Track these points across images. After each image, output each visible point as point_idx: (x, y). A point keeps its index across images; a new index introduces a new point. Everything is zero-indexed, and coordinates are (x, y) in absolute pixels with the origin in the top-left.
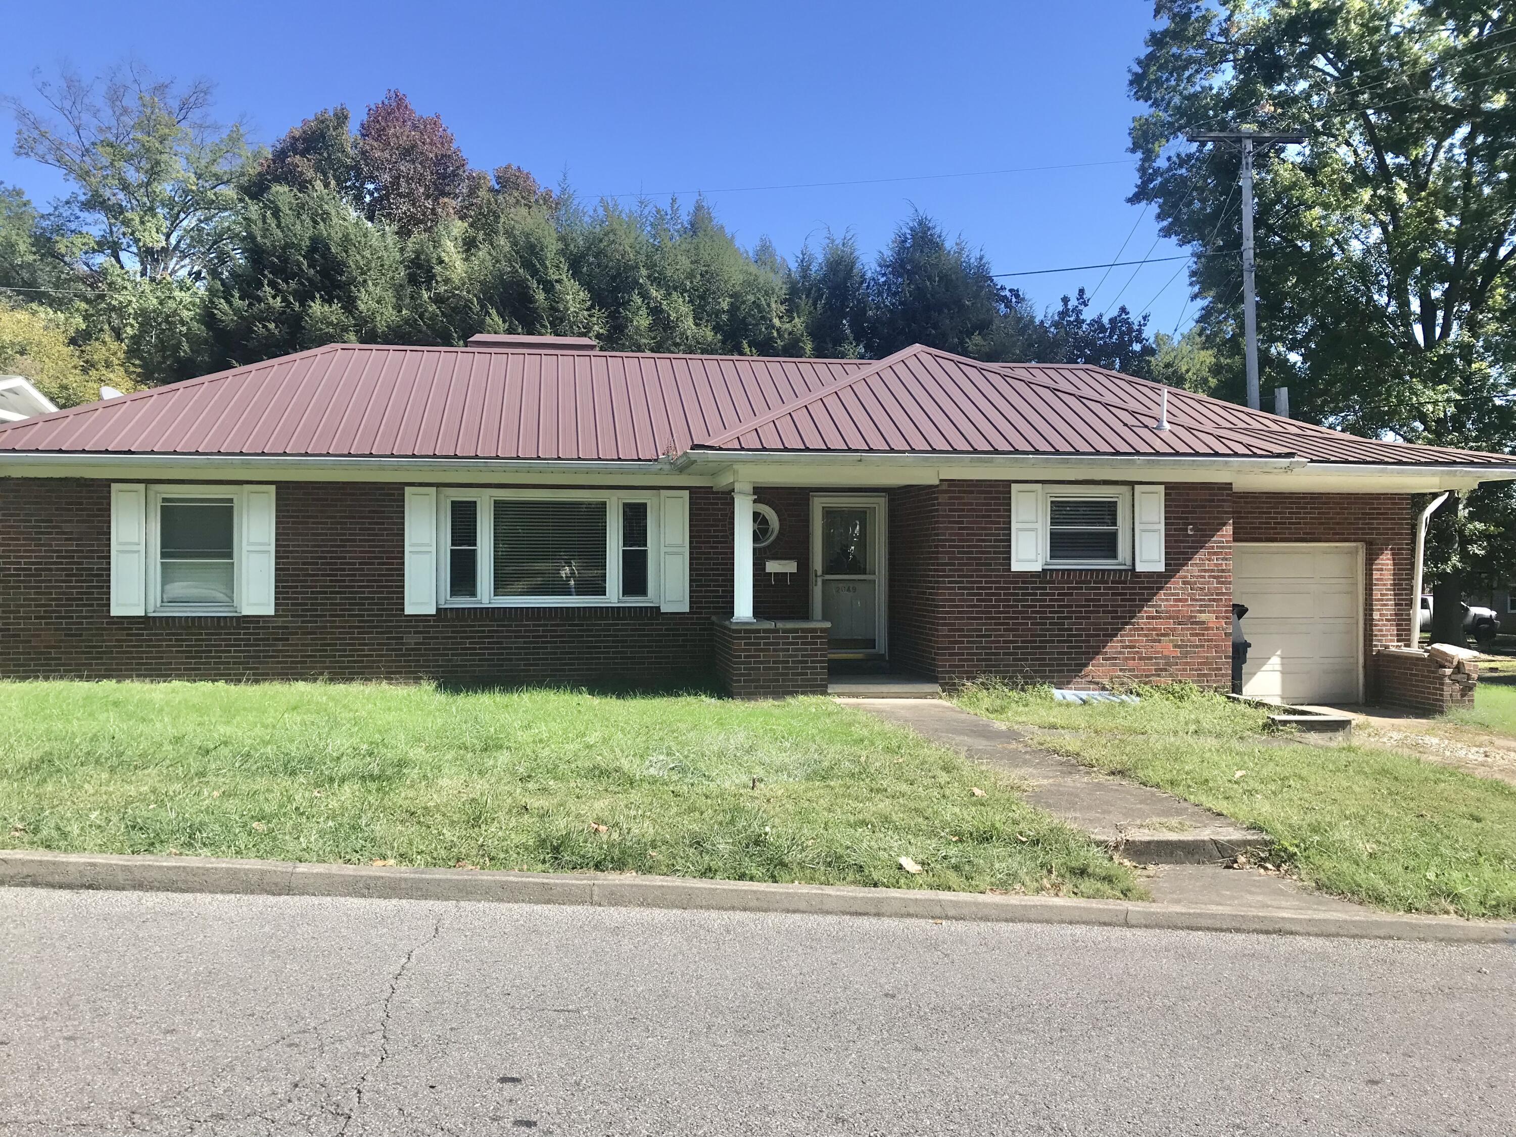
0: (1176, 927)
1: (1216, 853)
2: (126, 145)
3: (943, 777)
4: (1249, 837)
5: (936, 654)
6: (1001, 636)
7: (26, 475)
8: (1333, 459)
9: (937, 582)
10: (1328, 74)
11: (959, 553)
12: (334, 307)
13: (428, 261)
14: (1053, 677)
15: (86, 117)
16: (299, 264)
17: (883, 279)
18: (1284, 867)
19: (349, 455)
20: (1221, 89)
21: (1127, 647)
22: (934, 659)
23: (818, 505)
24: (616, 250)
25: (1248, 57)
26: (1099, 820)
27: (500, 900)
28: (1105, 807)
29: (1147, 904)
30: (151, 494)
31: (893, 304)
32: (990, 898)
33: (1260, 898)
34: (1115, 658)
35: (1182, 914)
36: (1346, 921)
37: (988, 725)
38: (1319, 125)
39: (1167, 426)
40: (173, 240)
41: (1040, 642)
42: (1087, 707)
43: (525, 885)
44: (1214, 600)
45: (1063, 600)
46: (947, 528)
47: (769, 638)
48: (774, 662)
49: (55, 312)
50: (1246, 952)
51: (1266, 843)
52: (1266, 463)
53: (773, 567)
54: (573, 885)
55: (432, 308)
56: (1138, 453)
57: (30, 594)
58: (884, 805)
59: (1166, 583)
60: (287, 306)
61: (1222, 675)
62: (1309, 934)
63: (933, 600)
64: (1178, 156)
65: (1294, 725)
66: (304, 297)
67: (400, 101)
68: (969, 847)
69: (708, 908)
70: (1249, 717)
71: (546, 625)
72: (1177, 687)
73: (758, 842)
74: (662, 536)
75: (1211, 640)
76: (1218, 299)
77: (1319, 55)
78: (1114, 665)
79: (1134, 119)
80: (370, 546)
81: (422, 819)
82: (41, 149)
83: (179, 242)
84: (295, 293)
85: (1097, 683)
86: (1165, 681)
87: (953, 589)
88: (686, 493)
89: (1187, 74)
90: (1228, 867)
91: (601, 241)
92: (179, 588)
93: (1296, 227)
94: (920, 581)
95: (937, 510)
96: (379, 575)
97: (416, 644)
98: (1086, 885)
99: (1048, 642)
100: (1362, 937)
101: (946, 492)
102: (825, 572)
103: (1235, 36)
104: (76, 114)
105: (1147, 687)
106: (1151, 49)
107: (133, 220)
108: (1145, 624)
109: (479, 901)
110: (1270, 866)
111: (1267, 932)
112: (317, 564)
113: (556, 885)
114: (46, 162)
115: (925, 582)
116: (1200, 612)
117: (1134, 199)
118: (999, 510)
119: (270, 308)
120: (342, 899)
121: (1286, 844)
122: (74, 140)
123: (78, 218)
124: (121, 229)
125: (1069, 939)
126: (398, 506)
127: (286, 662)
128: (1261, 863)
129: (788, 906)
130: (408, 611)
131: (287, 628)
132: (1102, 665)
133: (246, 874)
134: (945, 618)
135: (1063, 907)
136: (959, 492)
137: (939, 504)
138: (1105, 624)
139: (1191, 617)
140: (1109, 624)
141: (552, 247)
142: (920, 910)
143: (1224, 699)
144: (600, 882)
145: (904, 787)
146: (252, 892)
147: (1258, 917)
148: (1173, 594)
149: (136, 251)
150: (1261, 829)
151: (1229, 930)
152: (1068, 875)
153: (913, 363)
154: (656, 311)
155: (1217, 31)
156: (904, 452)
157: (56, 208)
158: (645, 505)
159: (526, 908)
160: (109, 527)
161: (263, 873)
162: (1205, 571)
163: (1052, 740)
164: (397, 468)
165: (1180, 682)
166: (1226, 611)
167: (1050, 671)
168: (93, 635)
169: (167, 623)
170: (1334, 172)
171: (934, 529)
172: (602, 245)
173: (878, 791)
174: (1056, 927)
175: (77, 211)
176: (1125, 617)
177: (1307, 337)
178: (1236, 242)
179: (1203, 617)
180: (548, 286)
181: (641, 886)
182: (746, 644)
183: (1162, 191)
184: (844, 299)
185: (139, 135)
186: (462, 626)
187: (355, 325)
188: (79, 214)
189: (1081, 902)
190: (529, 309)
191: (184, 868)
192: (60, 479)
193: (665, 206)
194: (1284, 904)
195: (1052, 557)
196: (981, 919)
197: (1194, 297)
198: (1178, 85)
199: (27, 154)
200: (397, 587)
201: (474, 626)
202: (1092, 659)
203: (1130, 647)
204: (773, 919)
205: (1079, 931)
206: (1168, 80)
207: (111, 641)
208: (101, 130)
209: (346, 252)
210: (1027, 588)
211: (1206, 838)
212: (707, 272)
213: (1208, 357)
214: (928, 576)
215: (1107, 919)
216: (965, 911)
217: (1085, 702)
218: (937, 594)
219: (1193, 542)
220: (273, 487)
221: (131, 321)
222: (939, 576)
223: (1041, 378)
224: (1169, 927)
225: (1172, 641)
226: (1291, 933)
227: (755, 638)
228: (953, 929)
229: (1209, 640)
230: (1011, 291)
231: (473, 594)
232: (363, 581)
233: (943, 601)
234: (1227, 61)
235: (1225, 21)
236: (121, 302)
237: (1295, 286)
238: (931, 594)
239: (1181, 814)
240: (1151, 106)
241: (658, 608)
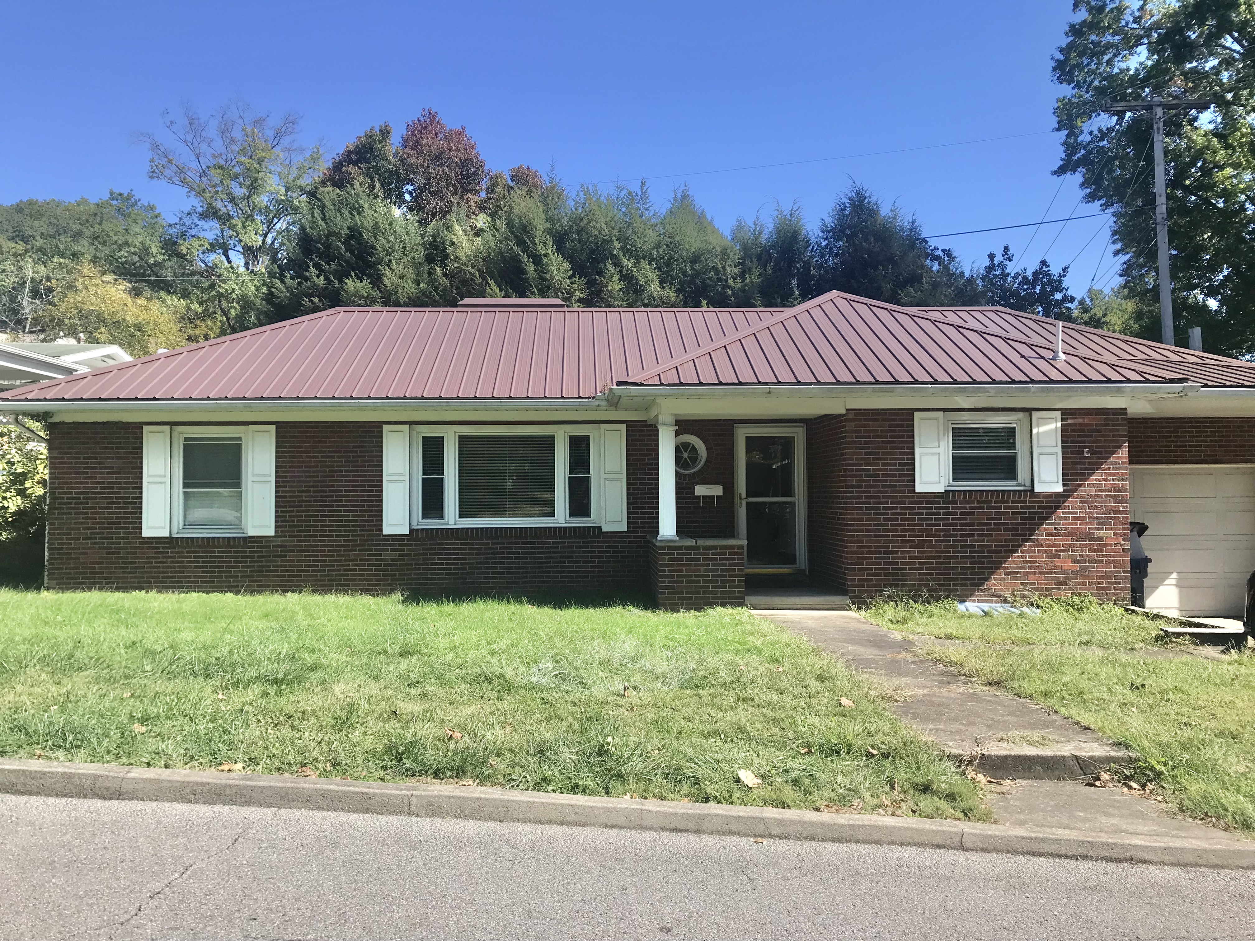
0: (1015, 852)
1: (1077, 768)
2: (233, 167)
3: (815, 685)
4: (1113, 754)
5: (847, 569)
6: (907, 552)
7: (76, 420)
8: (1228, 383)
9: (846, 503)
10: (1234, 51)
11: (866, 476)
12: (364, 282)
13: (443, 243)
14: (956, 590)
15: (204, 147)
16: (338, 249)
17: (824, 243)
18: (1150, 786)
19: (334, 398)
20: (1137, 69)
21: (1027, 562)
22: (845, 574)
23: (741, 435)
24: (594, 227)
25: (1161, 40)
26: (959, 732)
27: (320, 808)
28: (972, 719)
29: (985, 826)
30: (175, 434)
31: (836, 264)
32: (825, 817)
33: (1115, 821)
34: (1017, 573)
35: (1023, 838)
36: (1205, 850)
37: (886, 636)
38: (1229, 96)
39: (1062, 356)
40: (269, 240)
41: (945, 557)
42: (988, 619)
43: (345, 794)
44: (1111, 518)
45: (966, 519)
46: (854, 454)
47: (690, 554)
48: (696, 576)
49: (179, 300)
50: (1088, 884)
51: (1131, 760)
52: (1159, 388)
53: (701, 490)
54: (391, 795)
55: (445, 281)
56: (1032, 381)
57: (79, 518)
58: (743, 715)
59: (1064, 502)
60: (329, 284)
61: (1121, 589)
62: (1164, 864)
63: (844, 519)
64: (1100, 130)
65: (1188, 637)
66: (342, 275)
67: (432, 116)
68: (815, 758)
69: (525, 821)
70: (1145, 629)
71: (503, 543)
72: (1076, 600)
73: (602, 751)
74: (603, 462)
75: (1110, 556)
76: (1138, 255)
77: (1228, 36)
78: (1016, 579)
79: (1058, 100)
80: (354, 476)
81: (296, 723)
82: (167, 172)
83: (273, 242)
84: (335, 273)
85: (999, 596)
86: (1064, 594)
87: (861, 508)
88: (623, 426)
89: (1106, 58)
90: (1090, 785)
91: (581, 220)
92: (199, 514)
93: (1211, 187)
94: (832, 503)
95: (844, 437)
96: (361, 501)
97: (392, 560)
98: (926, 803)
99: (951, 557)
100: (1223, 867)
101: (853, 420)
102: (749, 495)
103: (1148, 22)
104: (197, 145)
105: (1048, 600)
106: (1071, 39)
107: (236, 225)
108: (1044, 540)
109: (300, 809)
110: (1134, 785)
111: (1117, 861)
112: (310, 491)
113: (375, 794)
114: (173, 183)
115: (837, 503)
116: (1098, 529)
117: (1061, 171)
118: (903, 437)
119: (315, 285)
120: (167, 805)
121: (1153, 763)
122: (194, 165)
123: (197, 226)
124: (228, 232)
125: (893, 863)
126: (377, 442)
127: (285, 576)
128: (1125, 781)
129: (606, 821)
130: (386, 531)
131: (285, 546)
132: (1004, 579)
133: (79, 778)
134: (853, 536)
135: (894, 827)
136: (866, 420)
137: (846, 432)
138: (1006, 540)
139: (1090, 534)
140: (1010, 540)
141: (540, 226)
142: (742, 828)
143: (1122, 611)
144: (419, 793)
145: (774, 697)
146: (85, 796)
147: (1108, 844)
148: (1071, 513)
149: (241, 250)
150: (1128, 746)
151: (1075, 857)
152: (911, 792)
153: (829, 307)
154: (627, 277)
155: (1131, 19)
156: (810, 384)
157: (181, 219)
158: (588, 437)
159: (343, 816)
160: (141, 463)
161: (96, 777)
162: (1102, 491)
163: (941, 650)
164: (375, 409)
165: (1080, 595)
166: (1124, 529)
167: (954, 585)
168: (128, 553)
169: (187, 543)
170: (1243, 135)
171: (842, 454)
172: (582, 224)
173: (745, 700)
174: (885, 848)
175: (196, 220)
176: (1025, 535)
177: (1223, 284)
178: (1151, 201)
179: (1101, 534)
180: (537, 260)
181: (459, 797)
182: (669, 560)
183: (1085, 161)
184: (791, 263)
185: (243, 159)
186: (431, 544)
187: (382, 297)
188: (198, 222)
189: (915, 822)
190: (522, 279)
191: (24, 771)
192: (103, 423)
193: (635, 188)
194: (1141, 828)
195: (954, 479)
196: (806, 838)
197: (1116, 253)
198: (1098, 68)
199: (158, 177)
200: (376, 511)
201: (442, 544)
202: (992, 573)
203: (1030, 562)
204: (588, 833)
205: (907, 853)
206: (1088, 64)
207: (142, 558)
208: (214, 157)
209: (375, 238)
210: (931, 508)
211: (1067, 754)
212: (671, 243)
213: (1130, 306)
214: (839, 497)
215: (938, 840)
216: (790, 830)
217: (986, 614)
218: (846, 514)
219: (1089, 463)
220: (274, 427)
221: (235, 304)
222: (848, 498)
223: (952, 318)
224: (1008, 852)
225: (1071, 556)
226: (1144, 862)
227: (678, 554)
228: (773, 848)
229: (1107, 556)
230: (943, 250)
231: (442, 517)
232: (347, 506)
233: (851, 520)
234: (1142, 44)
235: (1138, 10)
236: (226, 290)
237: (1210, 238)
238: (841, 514)
239: (1048, 727)
240: (1074, 88)
241: (600, 528)
